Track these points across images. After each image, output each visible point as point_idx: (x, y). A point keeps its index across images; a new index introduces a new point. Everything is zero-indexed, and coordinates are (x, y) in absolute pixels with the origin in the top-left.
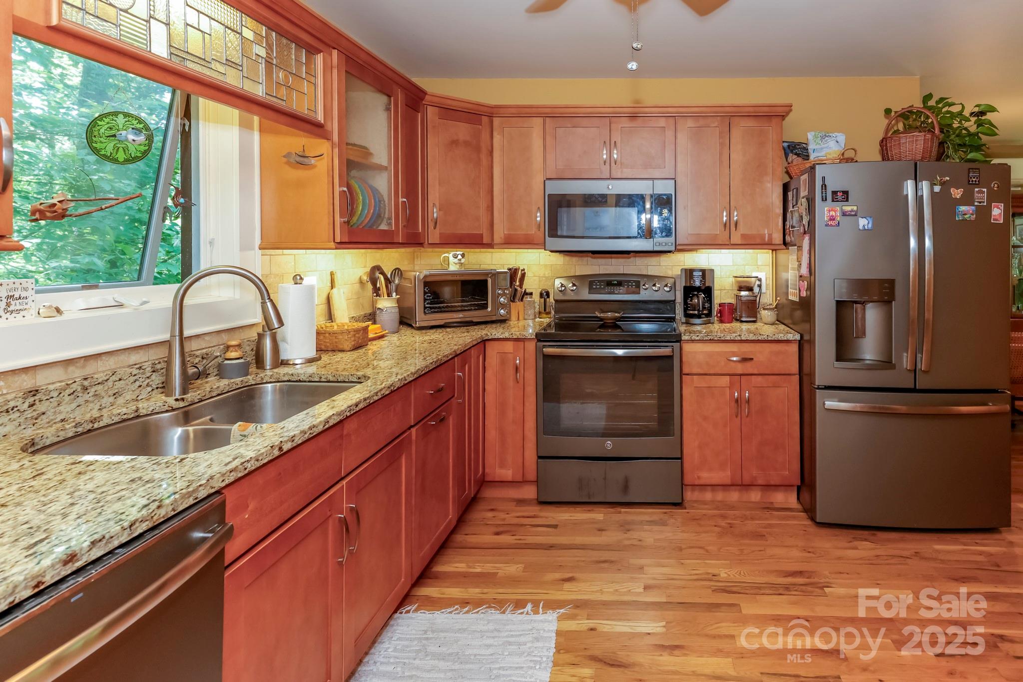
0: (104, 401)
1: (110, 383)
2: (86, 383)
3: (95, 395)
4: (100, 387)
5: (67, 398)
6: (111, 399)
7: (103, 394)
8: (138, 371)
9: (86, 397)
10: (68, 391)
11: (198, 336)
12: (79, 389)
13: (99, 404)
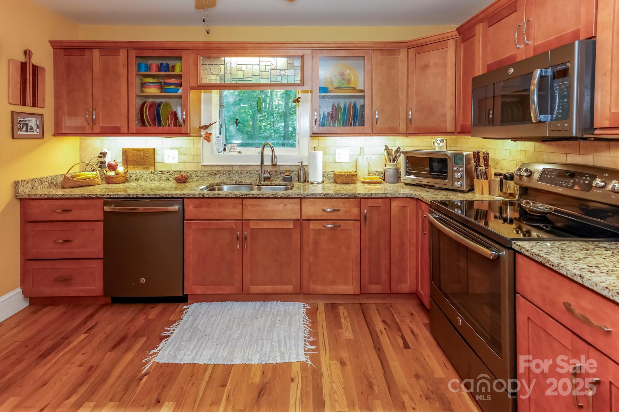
0: (247, 178)
1: (248, 174)
2: (242, 172)
3: (244, 176)
4: (245, 174)
5: (237, 175)
6: (249, 178)
7: (246, 176)
8: (257, 172)
9: (242, 176)
10: (237, 173)
11: (282, 165)
12: (240, 173)
13: (245, 179)
